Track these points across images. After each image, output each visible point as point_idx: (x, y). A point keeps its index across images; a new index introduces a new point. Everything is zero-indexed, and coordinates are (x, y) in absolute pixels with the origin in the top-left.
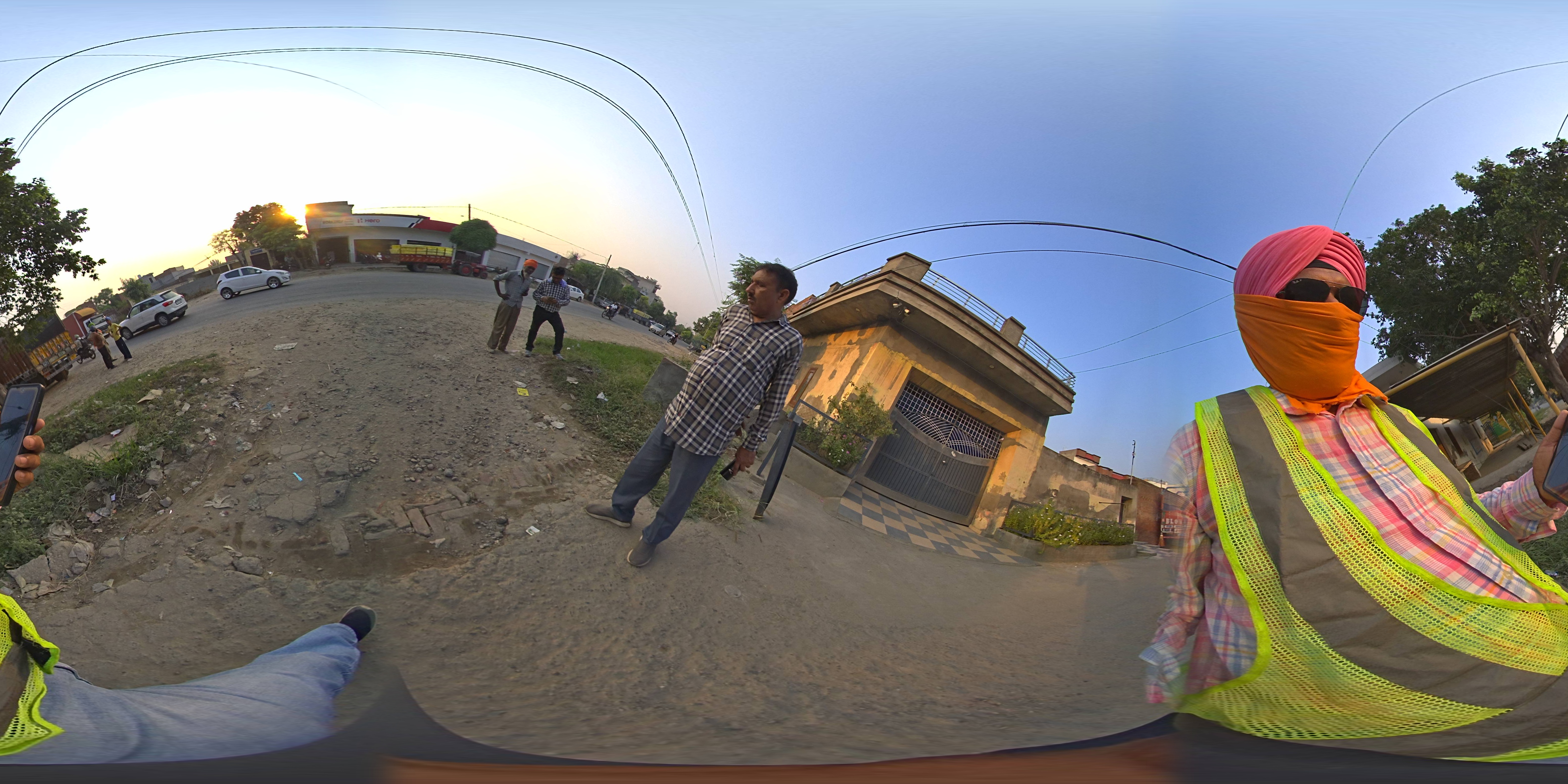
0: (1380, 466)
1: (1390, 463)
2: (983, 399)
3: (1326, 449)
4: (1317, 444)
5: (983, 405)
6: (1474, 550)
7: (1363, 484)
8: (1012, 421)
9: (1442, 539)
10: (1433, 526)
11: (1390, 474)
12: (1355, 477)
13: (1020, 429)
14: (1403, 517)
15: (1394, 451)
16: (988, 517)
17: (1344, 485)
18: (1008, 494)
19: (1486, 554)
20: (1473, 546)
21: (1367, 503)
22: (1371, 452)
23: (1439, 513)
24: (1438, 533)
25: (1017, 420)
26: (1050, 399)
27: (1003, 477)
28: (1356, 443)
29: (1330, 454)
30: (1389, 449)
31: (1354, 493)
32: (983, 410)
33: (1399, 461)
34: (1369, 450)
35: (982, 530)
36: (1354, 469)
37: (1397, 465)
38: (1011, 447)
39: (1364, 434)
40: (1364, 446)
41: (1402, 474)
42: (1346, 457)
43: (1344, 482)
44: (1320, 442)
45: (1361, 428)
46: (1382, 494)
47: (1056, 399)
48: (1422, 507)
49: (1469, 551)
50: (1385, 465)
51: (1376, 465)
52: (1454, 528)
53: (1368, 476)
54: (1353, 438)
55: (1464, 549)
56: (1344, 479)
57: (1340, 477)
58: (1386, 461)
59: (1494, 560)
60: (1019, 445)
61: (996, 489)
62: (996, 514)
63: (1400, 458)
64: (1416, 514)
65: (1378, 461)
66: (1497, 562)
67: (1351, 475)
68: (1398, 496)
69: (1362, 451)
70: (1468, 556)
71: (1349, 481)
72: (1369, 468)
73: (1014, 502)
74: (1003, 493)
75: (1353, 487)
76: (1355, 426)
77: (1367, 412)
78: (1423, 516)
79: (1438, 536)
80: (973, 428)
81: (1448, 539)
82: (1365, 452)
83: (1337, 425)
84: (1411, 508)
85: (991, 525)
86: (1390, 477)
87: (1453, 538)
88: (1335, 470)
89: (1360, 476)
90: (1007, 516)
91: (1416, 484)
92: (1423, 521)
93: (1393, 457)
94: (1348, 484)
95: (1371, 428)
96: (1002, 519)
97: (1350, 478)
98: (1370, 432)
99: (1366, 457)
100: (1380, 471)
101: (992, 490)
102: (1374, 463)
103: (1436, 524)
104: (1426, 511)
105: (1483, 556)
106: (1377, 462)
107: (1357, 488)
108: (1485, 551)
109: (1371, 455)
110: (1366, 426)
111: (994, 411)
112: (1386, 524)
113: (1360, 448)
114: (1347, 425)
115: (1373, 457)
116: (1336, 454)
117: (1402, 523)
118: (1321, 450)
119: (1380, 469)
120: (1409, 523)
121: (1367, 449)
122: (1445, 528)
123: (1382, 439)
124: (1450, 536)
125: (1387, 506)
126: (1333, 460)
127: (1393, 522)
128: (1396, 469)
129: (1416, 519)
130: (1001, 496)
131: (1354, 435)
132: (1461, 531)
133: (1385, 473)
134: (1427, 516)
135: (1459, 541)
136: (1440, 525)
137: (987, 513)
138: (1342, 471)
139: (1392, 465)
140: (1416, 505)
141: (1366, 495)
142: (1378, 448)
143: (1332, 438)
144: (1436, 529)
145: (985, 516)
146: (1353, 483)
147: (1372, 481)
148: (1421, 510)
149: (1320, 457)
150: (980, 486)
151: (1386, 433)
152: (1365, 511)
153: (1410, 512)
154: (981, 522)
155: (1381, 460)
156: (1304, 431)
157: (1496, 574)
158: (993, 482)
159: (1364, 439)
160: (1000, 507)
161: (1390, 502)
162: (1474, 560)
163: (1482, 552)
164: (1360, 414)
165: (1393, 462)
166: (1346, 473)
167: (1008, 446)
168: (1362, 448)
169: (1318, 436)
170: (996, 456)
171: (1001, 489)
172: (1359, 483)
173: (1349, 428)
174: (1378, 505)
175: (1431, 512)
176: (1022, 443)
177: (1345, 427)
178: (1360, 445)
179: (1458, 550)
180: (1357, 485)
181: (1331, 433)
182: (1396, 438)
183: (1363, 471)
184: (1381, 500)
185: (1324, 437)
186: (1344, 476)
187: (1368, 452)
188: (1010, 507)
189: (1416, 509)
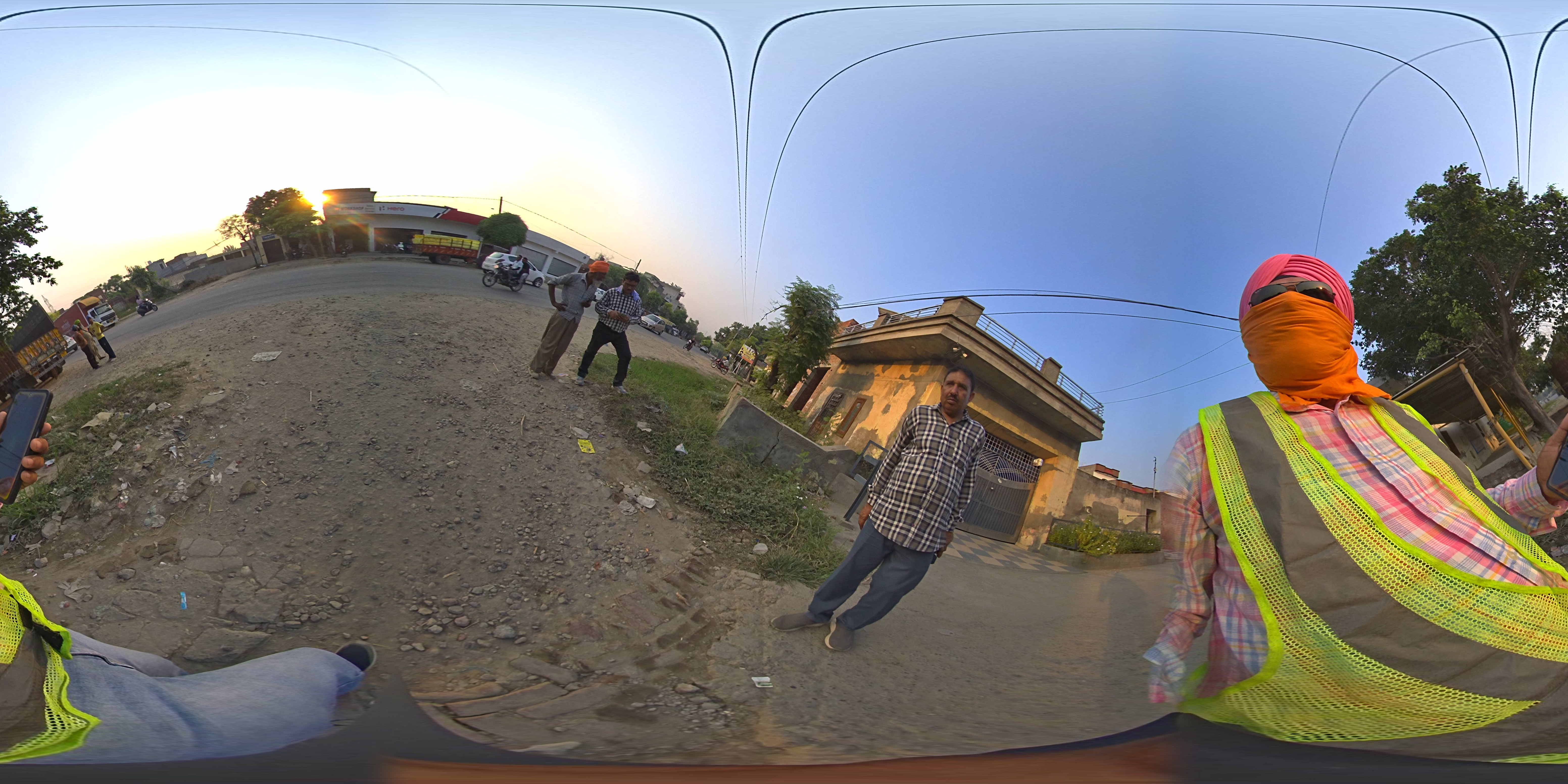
0: (1380, 454)
1: (1389, 451)
2: (1026, 431)
3: (1326, 440)
4: (1317, 437)
5: (1026, 436)
6: (1477, 531)
7: (1364, 471)
8: (1051, 449)
9: (1444, 520)
10: (1435, 508)
11: (1390, 461)
12: (1355, 464)
13: (1057, 456)
14: (1404, 500)
15: (1393, 441)
16: (1033, 534)
17: (1344, 472)
18: (1050, 513)
19: (1490, 535)
20: (1476, 527)
21: (1367, 488)
22: (1371, 442)
23: (1439, 497)
24: (1439, 514)
25: (1054, 448)
26: (1084, 429)
27: (1044, 498)
28: (1355, 434)
29: (1330, 444)
30: (1388, 439)
31: (1354, 479)
32: (1025, 441)
33: (1399, 450)
34: (1368, 440)
35: (1029, 546)
36: (1355, 458)
37: (1397, 453)
38: (1049, 472)
39: (1363, 426)
40: (1363, 438)
41: (1401, 461)
42: (1346, 447)
43: (1344, 469)
44: (1319, 434)
45: (1360, 422)
46: (1383, 479)
47: (1090, 429)
48: (1423, 491)
49: (1472, 532)
50: (1385, 454)
51: (1376, 454)
52: (1455, 511)
53: (1368, 463)
54: (1352, 430)
55: (1467, 529)
56: (1345, 466)
57: (1340, 464)
58: (1386, 449)
59: (1497, 541)
60: (1057, 469)
61: (1038, 509)
62: (1040, 531)
63: (1399, 447)
64: (1417, 497)
65: (1378, 450)
66: (1501, 543)
67: (1351, 463)
68: (1398, 481)
69: (1361, 442)
70: (1472, 536)
71: (1350, 468)
72: (1368, 456)
73: (1055, 520)
74: (1046, 513)
75: (1353, 473)
76: (1354, 420)
77: (1365, 407)
78: (1424, 500)
79: (1440, 518)
80: (1019, 458)
81: (1451, 520)
82: (1365, 443)
83: (1336, 419)
84: (1412, 491)
85: (1037, 541)
86: (1390, 463)
87: (1456, 519)
88: (1335, 459)
89: (1360, 463)
90: (1050, 532)
91: (1415, 470)
92: (1424, 503)
93: (1392, 446)
94: (1349, 471)
95: (1370, 421)
96: (1046, 535)
97: (1350, 465)
98: (1369, 425)
99: (1365, 446)
100: (1380, 459)
101: (1035, 511)
102: (1374, 452)
103: (1437, 507)
104: (1427, 495)
105: (1486, 536)
106: (1377, 452)
107: (1357, 475)
108: (1487, 532)
109: (1370, 444)
110: (1365, 420)
111: (1035, 441)
112: (1388, 507)
113: (1359, 439)
114: (1346, 419)
115: (1372, 447)
116: (1336, 445)
117: (1404, 506)
118: (1321, 441)
119: (1380, 457)
120: (1411, 506)
121: (1366, 440)
122: (1446, 511)
123: (1381, 431)
124: (1452, 517)
125: (1388, 490)
126: (1333, 450)
127: (1394, 505)
128: (1395, 457)
129: (1417, 502)
130: (1044, 515)
131: (1353, 428)
132: (1462, 514)
133: (1385, 460)
134: (1428, 500)
135: (1461, 523)
136: (1441, 507)
137: (1032, 531)
138: (1342, 460)
139: (1391, 454)
140: (1417, 489)
141: (1367, 481)
142: (1377, 439)
143: (1332, 431)
144: (1438, 512)
145: (1030, 534)
146: (1354, 470)
147: (1372, 468)
148: (1422, 494)
149: (1320, 447)
150: (1024, 506)
151: (1384, 425)
152: (1365, 496)
153: (1411, 495)
154: (1027, 539)
155: (1380, 449)
156: (1305, 425)
157: (1500, 554)
158: (1035, 504)
159: (1363, 431)
160: (1044, 525)
161: (1391, 487)
162: (1478, 540)
163: (1485, 533)
164: (1359, 409)
165: (1392, 450)
166: (1346, 461)
167: (1047, 471)
168: (1362, 439)
169: (1318, 429)
170: (1036, 480)
171: (1043, 509)
172: (1358, 469)
173: (1348, 421)
174: (1378, 490)
175: (1432, 496)
176: (1059, 468)
177: (1344, 421)
178: (1360, 436)
179: (1461, 530)
180: (1358, 472)
181: (1330, 426)
182: (1394, 430)
183: (1363, 459)
184: (1382, 485)
185: (1324, 430)
186: (1345, 464)
187: (1368, 442)
188: (1052, 525)
189: (1417, 493)
